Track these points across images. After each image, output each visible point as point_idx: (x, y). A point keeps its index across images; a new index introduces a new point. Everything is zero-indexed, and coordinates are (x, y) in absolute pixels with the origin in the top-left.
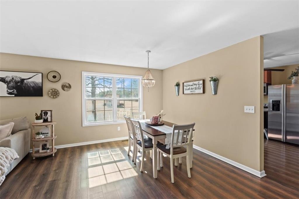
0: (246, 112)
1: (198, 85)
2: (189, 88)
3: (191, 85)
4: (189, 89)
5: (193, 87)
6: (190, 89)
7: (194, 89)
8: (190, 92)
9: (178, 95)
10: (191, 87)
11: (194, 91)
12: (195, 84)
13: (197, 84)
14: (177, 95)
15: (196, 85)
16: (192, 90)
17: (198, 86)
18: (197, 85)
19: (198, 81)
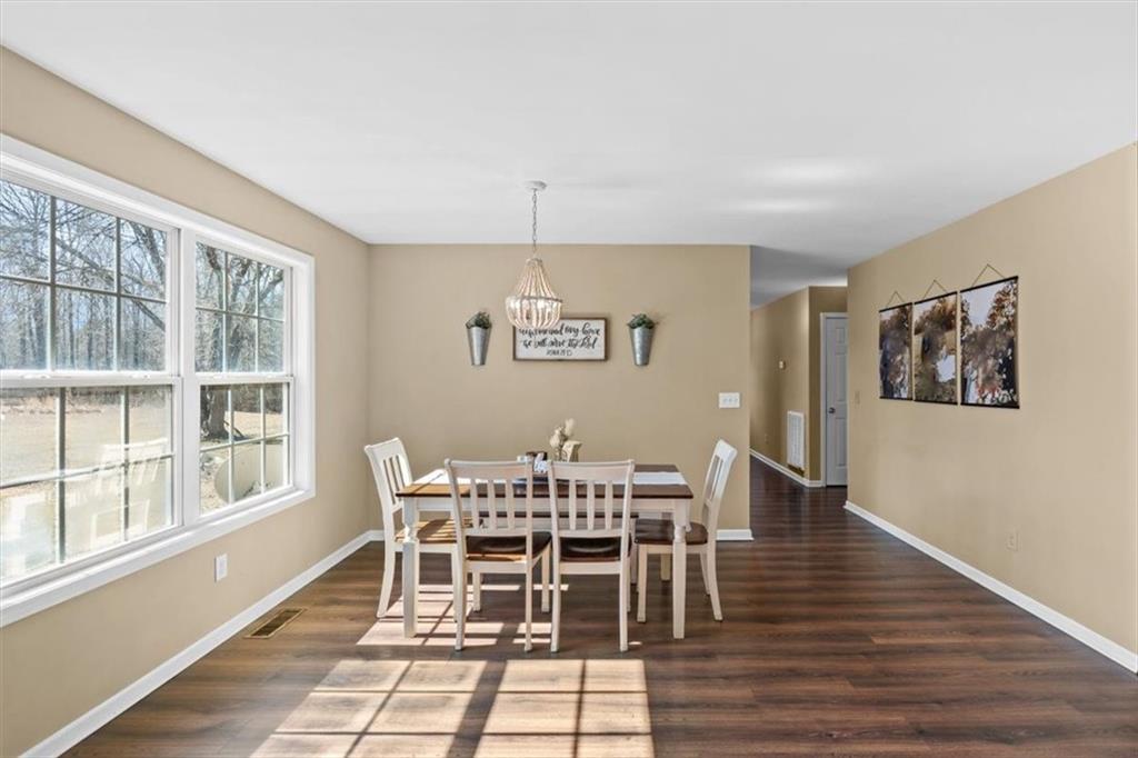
0: (725, 406)
1: (584, 332)
2: (544, 341)
3: (555, 332)
4: (542, 343)
5: (559, 338)
6: (548, 342)
7: (566, 344)
8: (548, 353)
9: (483, 363)
10: (550, 338)
11: (563, 351)
12: (569, 330)
13: (580, 329)
14: (477, 361)
15: (576, 331)
16: (554, 348)
17: (584, 336)
18: (580, 333)
19: (585, 322)
